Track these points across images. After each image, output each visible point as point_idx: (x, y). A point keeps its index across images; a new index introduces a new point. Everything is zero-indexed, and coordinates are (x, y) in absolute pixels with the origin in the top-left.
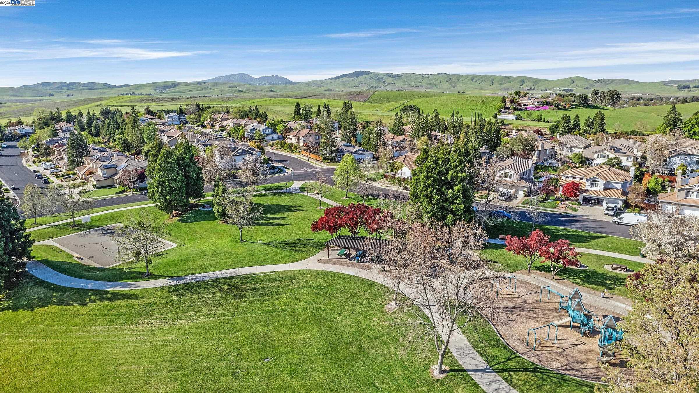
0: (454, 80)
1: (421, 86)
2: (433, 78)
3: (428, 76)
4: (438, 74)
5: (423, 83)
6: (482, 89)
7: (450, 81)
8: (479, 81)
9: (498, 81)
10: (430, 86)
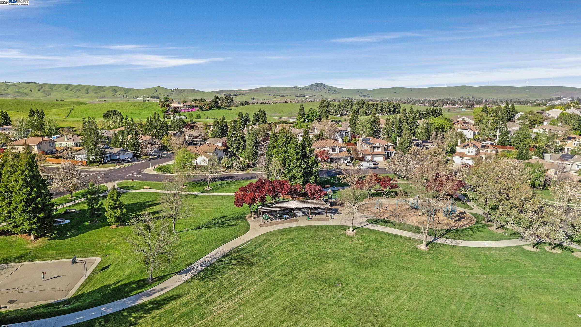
0: (46, 89)
1: (8, 94)
2: (21, 86)
3: (14, 85)
4: (26, 83)
5: (9, 91)
6: (78, 97)
7: (42, 90)
8: (75, 90)
9: (94, 90)
10: (19, 94)
